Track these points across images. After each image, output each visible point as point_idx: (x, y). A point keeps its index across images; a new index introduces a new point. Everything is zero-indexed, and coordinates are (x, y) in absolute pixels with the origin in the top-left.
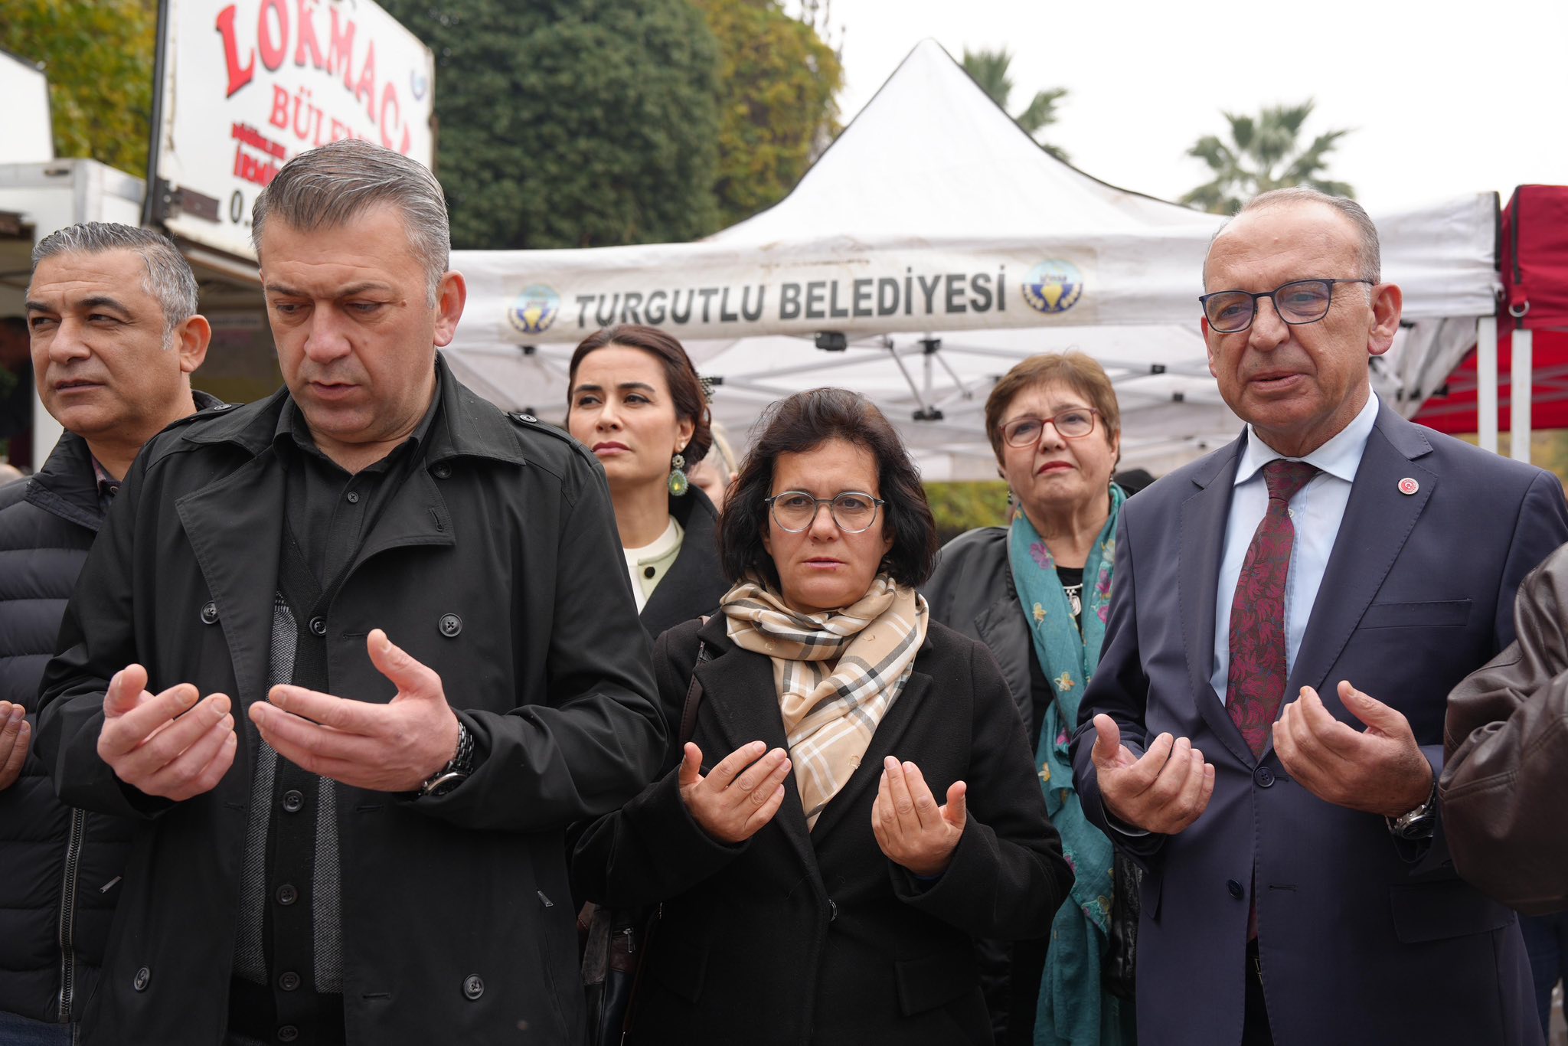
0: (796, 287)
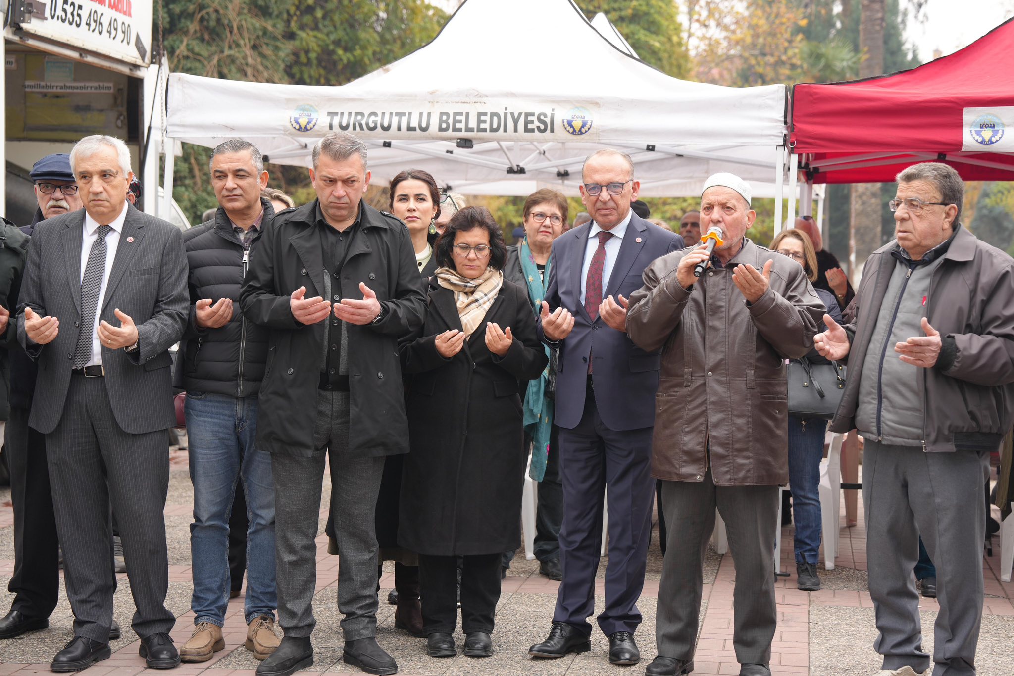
0: (447, 114)
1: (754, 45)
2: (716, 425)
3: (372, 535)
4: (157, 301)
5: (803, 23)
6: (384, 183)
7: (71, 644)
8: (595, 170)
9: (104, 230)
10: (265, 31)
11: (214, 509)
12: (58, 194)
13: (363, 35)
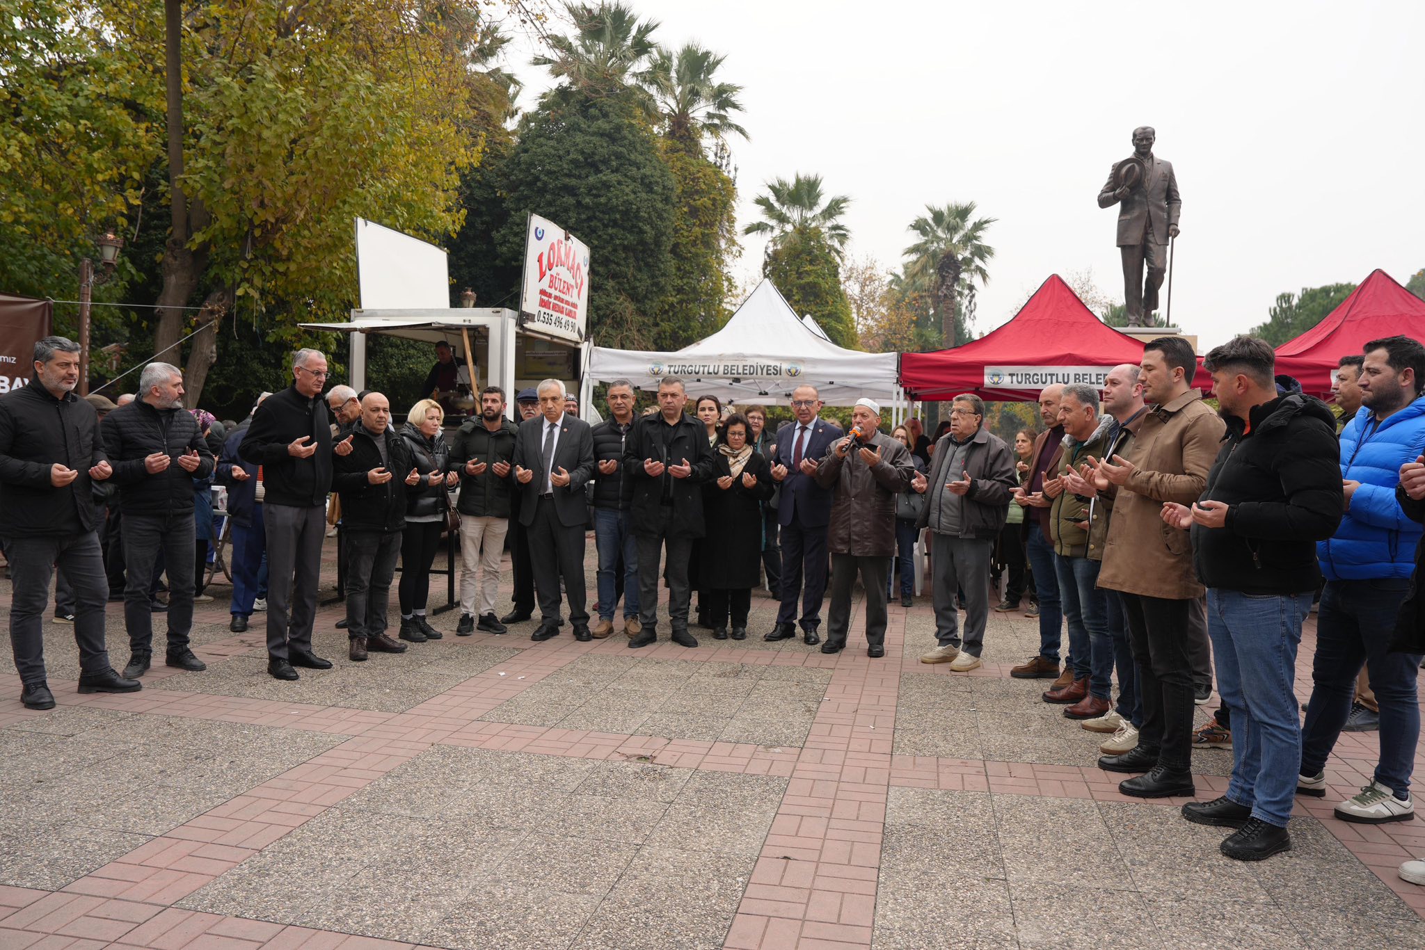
0: (728, 366)
1: (890, 329)
2: (855, 525)
3: (686, 578)
4: (578, 461)
5: (915, 318)
6: (697, 399)
7: (541, 628)
8: (799, 394)
9: (553, 426)
10: (644, 322)
11: (608, 564)
12: (530, 407)
13: (692, 324)
